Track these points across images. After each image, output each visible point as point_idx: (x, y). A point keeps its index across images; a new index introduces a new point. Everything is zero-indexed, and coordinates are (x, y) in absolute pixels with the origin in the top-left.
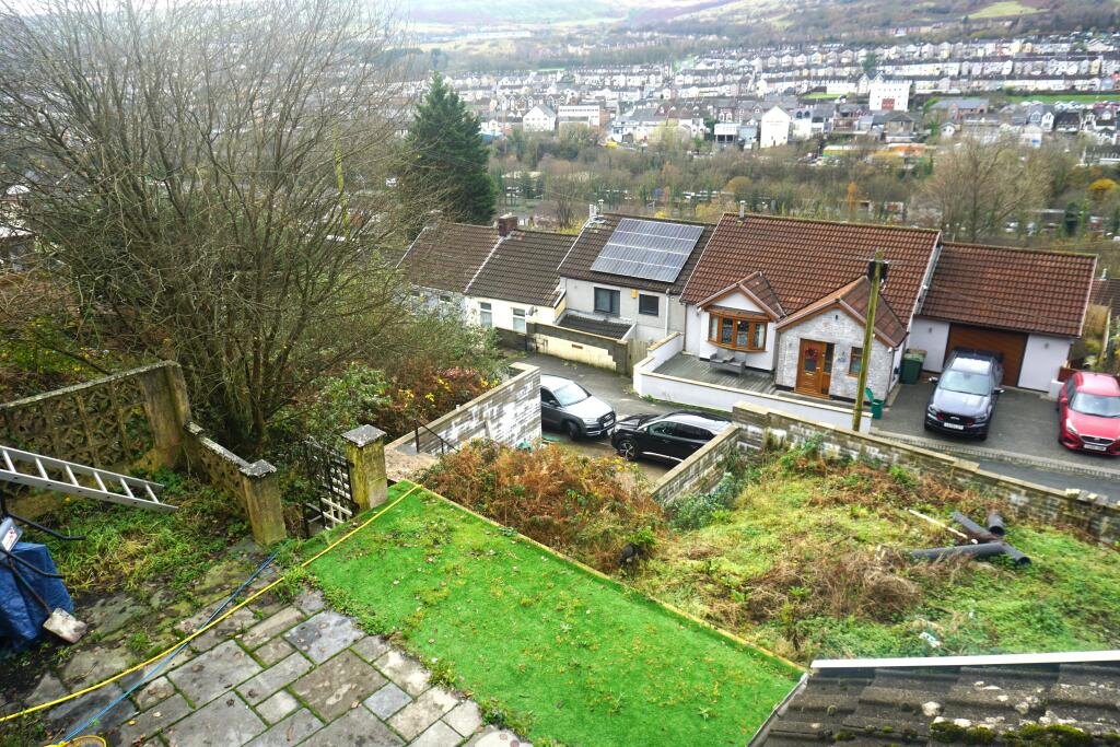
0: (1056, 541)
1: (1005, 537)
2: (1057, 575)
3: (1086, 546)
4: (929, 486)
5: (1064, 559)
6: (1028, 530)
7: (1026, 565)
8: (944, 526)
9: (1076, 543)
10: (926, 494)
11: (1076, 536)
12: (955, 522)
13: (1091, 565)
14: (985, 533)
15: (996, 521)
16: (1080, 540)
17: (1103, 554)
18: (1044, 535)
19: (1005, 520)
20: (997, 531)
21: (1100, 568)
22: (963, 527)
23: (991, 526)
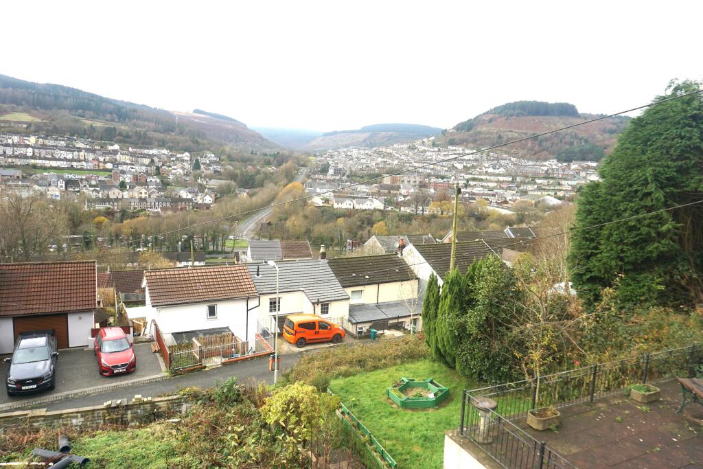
0: (104, 439)
1: (71, 451)
2: (107, 460)
3: (121, 433)
4: (12, 439)
5: (110, 448)
6: (86, 439)
7: (87, 464)
8: (27, 463)
9: (116, 434)
10: (11, 446)
11: (114, 430)
12: (35, 456)
13: (125, 444)
14: (57, 454)
15: (63, 443)
16: (118, 431)
17: (130, 434)
18: (96, 438)
19: (69, 439)
20: (65, 449)
21: (131, 443)
22: (42, 457)
23: (60, 448)
